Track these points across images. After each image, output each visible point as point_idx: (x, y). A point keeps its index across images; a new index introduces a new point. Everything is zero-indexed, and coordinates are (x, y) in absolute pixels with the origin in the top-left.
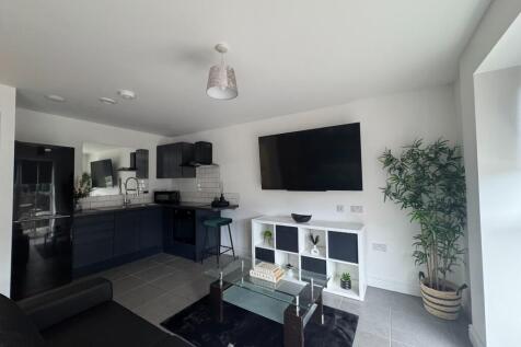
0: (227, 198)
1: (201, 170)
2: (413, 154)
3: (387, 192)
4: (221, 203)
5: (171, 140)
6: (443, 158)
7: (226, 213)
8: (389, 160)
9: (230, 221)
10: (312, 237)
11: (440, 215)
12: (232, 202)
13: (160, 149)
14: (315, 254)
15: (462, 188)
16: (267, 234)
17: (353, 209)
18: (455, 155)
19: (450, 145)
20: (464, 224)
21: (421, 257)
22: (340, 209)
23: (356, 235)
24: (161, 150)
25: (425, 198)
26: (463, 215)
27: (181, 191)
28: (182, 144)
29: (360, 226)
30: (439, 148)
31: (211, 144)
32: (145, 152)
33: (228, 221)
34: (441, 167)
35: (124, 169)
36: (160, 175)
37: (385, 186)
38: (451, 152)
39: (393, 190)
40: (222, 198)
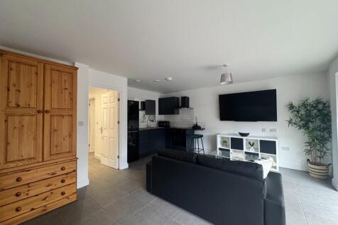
0: (198, 124)
1: (182, 110)
2: (304, 105)
3: (290, 122)
4: (197, 127)
5: (164, 96)
6: (320, 106)
7: (197, 132)
8: (291, 107)
9: (201, 136)
10: (250, 143)
11: (319, 133)
12: (202, 127)
13: (160, 100)
14: (252, 151)
15: (330, 121)
16: (224, 142)
17: (271, 130)
18: (327, 105)
19: (324, 100)
20: (330, 137)
21: (309, 152)
22: (263, 130)
23: (275, 142)
25: (311, 125)
26: (330, 133)
28: (173, 98)
30: (318, 102)
31: (188, 98)
34: (319, 111)
36: (160, 114)
37: (289, 119)
38: (324, 104)
39: (294, 121)
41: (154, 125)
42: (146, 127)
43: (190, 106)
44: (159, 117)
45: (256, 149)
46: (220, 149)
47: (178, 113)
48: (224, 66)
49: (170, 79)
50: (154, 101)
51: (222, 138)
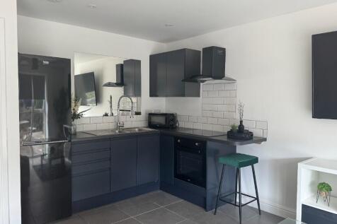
0: (247, 126)
1: (207, 86)
4: (240, 134)
7: (244, 149)
9: (255, 160)
12: (257, 133)
13: (154, 59)
16: (325, 188)
27: (178, 113)
28: (183, 51)
31: (224, 50)
32: (136, 64)
33: (253, 161)
35: (109, 85)
36: (153, 93)
40: (241, 126)
41: (136, 124)
42: (112, 126)
43: (228, 73)
44: (148, 103)
47: (198, 95)
50: (139, 62)
51: (318, 174)
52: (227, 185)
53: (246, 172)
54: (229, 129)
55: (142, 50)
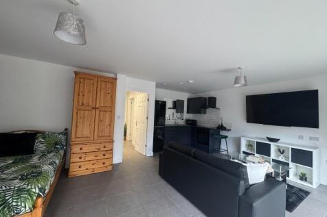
0: (224, 125)
1: (209, 110)
4: (222, 128)
5: (193, 96)
7: (223, 133)
10: (279, 150)
12: (228, 128)
16: (250, 145)
17: (311, 138)
22: (301, 137)
23: (311, 153)
24: (189, 100)
27: (197, 120)
29: (316, 148)
31: (216, 98)
33: (226, 137)
35: (170, 108)
36: (188, 112)
40: (222, 125)
41: (181, 122)
42: (174, 123)
43: (217, 106)
44: (187, 116)
45: (287, 158)
46: (244, 152)
47: (205, 113)
48: (239, 68)
49: (191, 82)
50: (183, 101)
51: (248, 141)
52: (216, 147)
53: (223, 141)
54: (217, 126)
55: (184, 97)
